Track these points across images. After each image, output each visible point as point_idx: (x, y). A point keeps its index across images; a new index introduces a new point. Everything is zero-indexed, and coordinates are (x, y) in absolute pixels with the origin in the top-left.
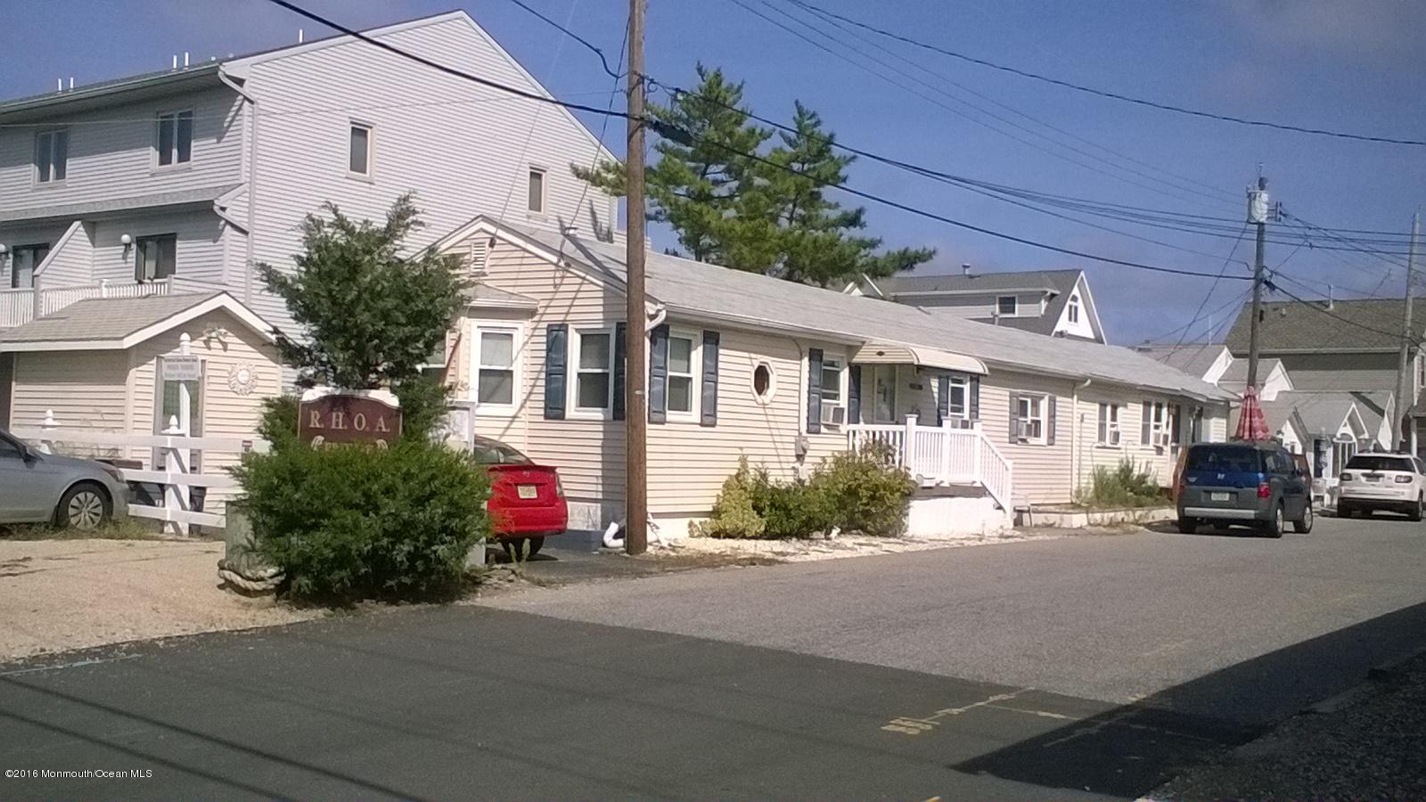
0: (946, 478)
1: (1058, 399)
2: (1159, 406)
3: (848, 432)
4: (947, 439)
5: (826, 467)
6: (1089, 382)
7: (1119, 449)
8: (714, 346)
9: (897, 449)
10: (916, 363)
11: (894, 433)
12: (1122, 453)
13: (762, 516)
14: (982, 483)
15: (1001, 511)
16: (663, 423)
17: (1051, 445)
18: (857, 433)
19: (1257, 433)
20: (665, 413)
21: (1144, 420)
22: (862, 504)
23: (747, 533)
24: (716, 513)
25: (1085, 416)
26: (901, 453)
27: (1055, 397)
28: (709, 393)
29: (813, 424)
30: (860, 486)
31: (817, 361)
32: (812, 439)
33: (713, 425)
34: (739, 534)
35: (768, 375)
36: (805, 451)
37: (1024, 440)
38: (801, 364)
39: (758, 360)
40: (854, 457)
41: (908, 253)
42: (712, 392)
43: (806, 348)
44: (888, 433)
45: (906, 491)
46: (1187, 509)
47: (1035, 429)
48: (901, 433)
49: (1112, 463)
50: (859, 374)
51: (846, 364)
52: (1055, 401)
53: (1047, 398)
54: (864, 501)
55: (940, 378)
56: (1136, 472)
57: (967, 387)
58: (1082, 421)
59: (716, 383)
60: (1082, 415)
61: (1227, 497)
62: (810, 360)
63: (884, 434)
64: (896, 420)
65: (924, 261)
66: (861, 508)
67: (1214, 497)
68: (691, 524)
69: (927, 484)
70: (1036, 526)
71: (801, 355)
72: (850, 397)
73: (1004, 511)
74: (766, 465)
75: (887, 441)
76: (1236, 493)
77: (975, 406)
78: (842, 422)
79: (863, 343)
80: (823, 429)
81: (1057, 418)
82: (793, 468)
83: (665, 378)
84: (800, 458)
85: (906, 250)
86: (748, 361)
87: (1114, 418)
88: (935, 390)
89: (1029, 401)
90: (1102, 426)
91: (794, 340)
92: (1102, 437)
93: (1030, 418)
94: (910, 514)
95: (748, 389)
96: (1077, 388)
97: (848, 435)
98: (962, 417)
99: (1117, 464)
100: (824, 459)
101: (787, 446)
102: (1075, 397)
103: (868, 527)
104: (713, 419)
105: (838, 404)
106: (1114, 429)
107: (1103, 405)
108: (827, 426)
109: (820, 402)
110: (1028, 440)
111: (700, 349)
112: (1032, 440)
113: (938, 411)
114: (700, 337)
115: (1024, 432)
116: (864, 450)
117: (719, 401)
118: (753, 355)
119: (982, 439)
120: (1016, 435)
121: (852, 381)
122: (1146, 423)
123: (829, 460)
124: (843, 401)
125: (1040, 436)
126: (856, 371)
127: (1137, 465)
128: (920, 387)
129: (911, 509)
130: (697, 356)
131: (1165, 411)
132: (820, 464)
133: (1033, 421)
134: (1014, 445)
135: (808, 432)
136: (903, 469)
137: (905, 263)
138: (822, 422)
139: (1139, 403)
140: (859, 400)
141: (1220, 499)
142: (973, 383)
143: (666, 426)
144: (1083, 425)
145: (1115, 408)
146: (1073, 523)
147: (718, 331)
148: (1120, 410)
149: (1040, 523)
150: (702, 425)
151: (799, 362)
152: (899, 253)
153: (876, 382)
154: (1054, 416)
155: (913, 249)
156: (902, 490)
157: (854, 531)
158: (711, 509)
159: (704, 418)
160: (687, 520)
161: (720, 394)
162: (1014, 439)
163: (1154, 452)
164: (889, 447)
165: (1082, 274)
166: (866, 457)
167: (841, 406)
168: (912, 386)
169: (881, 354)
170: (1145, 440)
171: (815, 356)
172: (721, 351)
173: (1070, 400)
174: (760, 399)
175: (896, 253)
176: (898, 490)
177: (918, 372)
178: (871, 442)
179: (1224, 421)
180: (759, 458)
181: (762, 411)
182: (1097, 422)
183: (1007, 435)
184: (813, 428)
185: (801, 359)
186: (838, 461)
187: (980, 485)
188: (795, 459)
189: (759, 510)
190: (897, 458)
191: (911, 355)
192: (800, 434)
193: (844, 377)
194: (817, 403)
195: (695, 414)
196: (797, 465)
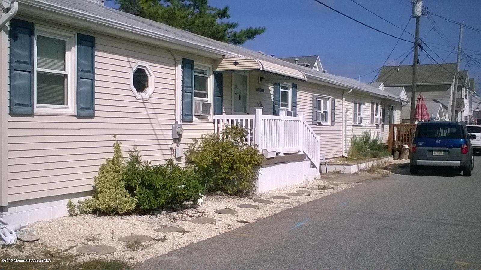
0: (282, 150)
1: (336, 100)
2: (377, 105)
3: (214, 120)
4: (282, 123)
5: (197, 146)
6: (351, 90)
7: (362, 126)
8: (90, 48)
9: (249, 131)
10: (261, 69)
11: (247, 120)
12: (363, 128)
13: (133, 195)
14: (304, 152)
15: (315, 168)
16: (31, 115)
17: (333, 125)
18: (221, 121)
19: (425, 117)
20: (32, 106)
21: (371, 111)
22: (223, 173)
23: (119, 211)
24: (94, 193)
25: (348, 109)
26: (251, 134)
27: (335, 99)
28: (85, 88)
29: (186, 115)
30: (221, 160)
31: (189, 68)
32: (186, 126)
33: (92, 117)
34: (112, 211)
35: (147, 77)
36: (180, 135)
37: (319, 123)
38: (175, 70)
39: (136, 63)
40: (218, 138)
41: (251, 30)
42: (89, 88)
43: (180, 58)
44: (242, 120)
45: (256, 163)
46: (417, 161)
47: (325, 116)
48: (251, 120)
49: (359, 133)
50: (222, 80)
51: (212, 72)
52: (334, 101)
53: (331, 99)
54: (226, 170)
55: (274, 85)
56: (372, 138)
57: (290, 92)
58: (346, 112)
59: (93, 80)
60: (347, 109)
61: (442, 153)
62: (183, 67)
63: (239, 121)
64: (248, 112)
65: (260, 33)
66: (223, 176)
67: (434, 154)
68: (70, 205)
69: (270, 155)
70: (329, 172)
71: (175, 62)
72: (215, 96)
73: (316, 168)
74: (139, 149)
75: (242, 126)
76: (448, 151)
77: (294, 102)
78: (209, 113)
79: (224, 56)
80: (195, 119)
81: (336, 110)
82: (171, 148)
83: (31, 72)
84: (177, 140)
85: (250, 28)
86: (127, 64)
87: (359, 111)
88: (272, 93)
89: (322, 100)
90: (355, 114)
91: (169, 51)
92: (355, 121)
93: (322, 111)
94: (259, 178)
95: (127, 87)
96: (345, 94)
97: (214, 123)
98: (288, 110)
99: (361, 134)
100: (195, 140)
101: (165, 132)
102: (344, 99)
103: (228, 191)
104: (91, 111)
105: (207, 101)
106: (360, 116)
107: (355, 104)
108: (198, 116)
109: (192, 98)
110: (322, 123)
111: (74, 49)
112: (324, 123)
113: (274, 106)
114: (74, 39)
115: (320, 118)
116: (226, 132)
117: (96, 96)
118: (131, 60)
119: (304, 123)
120: (316, 120)
121: (216, 85)
122: (372, 113)
123: (199, 141)
124: (210, 99)
125: (327, 121)
126: (219, 77)
127: (372, 134)
128: (263, 91)
129: (259, 175)
130: (71, 55)
131: (379, 107)
132: (192, 144)
133: (324, 112)
134: (315, 126)
135: (183, 120)
136: (253, 147)
137: (250, 35)
138: (194, 113)
139: (370, 103)
140: (222, 97)
141: (438, 155)
142: (293, 89)
143: (35, 118)
144: (348, 114)
145: (360, 105)
146: (352, 171)
147: (94, 36)
148: (362, 106)
149: (331, 171)
150: (78, 116)
151: (174, 68)
152: (247, 30)
153: (234, 86)
154: (334, 110)
155: (254, 28)
156: (253, 162)
157: (219, 192)
158: (91, 189)
159: (80, 111)
160: (67, 201)
161: (97, 90)
162: (315, 122)
163: (375, 127)
164: (243, 130)
165: (318, 57)
166: (227, 138)
167: (209, 102)
168: (258, 90)
169: (236, 64)
170: (372, 122)
171: (187, 64)
172: (97, 53)
173: (341, 100)
174: (139, 95)
175: (245, 30)
176: (250, 163)
177: (261, 81)
178: (230, 127)
179: (400, 112)
180: (132, 143)
181: (141, 105)
182: (353, 112)
183: (312, 120)
184: (187, 117)
185: (176, 66)
186: (206, 142)
187: (303, 153)
188: (172, 142)
189: (131, 189)
190: (249, 137)
191: (258, 63)
192: (176, 122)
193: (211, 81)
194: (190, 99)
195: (71, 107)
196: (174, 146)
